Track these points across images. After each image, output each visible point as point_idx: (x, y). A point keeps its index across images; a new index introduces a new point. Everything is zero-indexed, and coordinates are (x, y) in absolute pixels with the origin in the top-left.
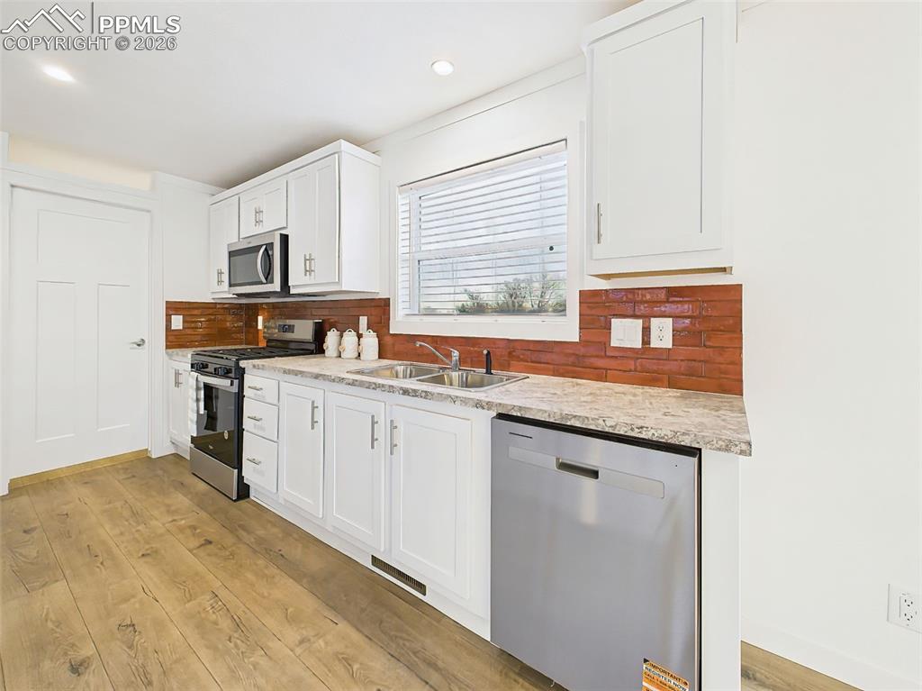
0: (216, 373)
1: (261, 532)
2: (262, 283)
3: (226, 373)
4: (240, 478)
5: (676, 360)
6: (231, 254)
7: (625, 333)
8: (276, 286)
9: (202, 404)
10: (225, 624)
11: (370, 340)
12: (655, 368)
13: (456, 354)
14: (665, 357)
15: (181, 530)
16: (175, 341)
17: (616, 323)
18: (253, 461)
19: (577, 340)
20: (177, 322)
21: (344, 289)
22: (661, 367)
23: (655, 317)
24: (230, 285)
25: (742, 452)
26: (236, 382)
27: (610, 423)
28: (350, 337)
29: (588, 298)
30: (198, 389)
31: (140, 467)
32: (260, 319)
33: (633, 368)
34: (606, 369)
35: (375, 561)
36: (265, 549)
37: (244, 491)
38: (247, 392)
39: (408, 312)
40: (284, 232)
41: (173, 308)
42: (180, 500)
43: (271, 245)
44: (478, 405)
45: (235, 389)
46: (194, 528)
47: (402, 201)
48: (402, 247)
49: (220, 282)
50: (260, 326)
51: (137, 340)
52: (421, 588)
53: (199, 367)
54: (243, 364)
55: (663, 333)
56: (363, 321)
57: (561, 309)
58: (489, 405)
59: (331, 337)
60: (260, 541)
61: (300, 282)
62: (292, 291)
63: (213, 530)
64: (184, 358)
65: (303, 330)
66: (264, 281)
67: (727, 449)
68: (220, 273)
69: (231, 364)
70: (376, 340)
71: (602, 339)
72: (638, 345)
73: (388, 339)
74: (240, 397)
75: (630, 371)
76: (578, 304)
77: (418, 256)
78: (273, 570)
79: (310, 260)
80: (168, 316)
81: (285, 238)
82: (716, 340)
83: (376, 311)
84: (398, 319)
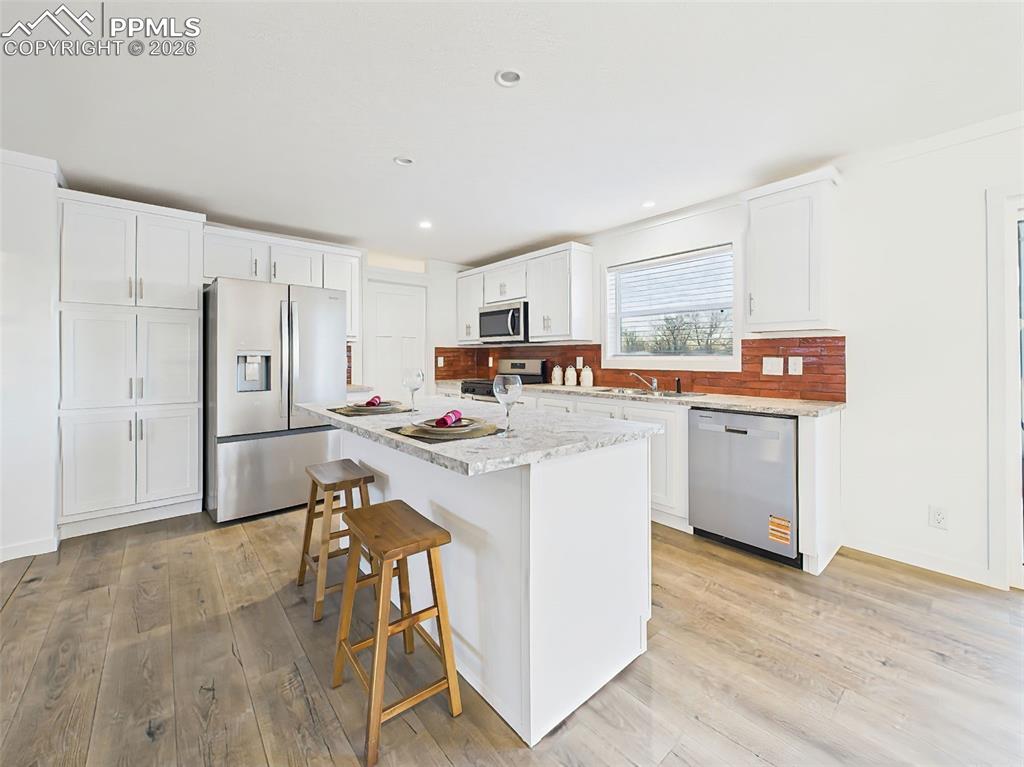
2: (509, 335)
5: (806, 382)
6: (482, 315)
7: (772, 366)
8: (521, 337)
11: (587, 374)
13: (654, 381)
14: (799, 381)
16: (441, 375)
17: (767, 360)
19: (740, 370)
20: (441, 362)
23: (792, 356)
24: (481, 336)
25: (814, 416)
27: (753, 407)
28: (571, 371)
29: (747, 344)
32: (491, 359)
33: (778, 388)
34: (760, 389)
40: (526, 300)
41: (439, 352)
43: (518, 309)
44: (678, 403)
47: (610, 277)
48: (610, 310)
50: (491, 365)
55: (796, 366)
56: (580, 361)
57: (729, 352)
58: (687, 403)
59: (557, 372)
61: (537, 334)
62: (530, 340)
65: (534, 366)
66: (511, 333)
67: (807, 415)
70: (592, 373)
71: (757, 370)
72: (781, 374)
73: (599, 373)
75: (775, 390)
76: (741, 348)
79: (549, 319)
80: (436, 358)
81: (526, 305)
82: (829, 369)
83: (590, 354)
84: (608, 358)
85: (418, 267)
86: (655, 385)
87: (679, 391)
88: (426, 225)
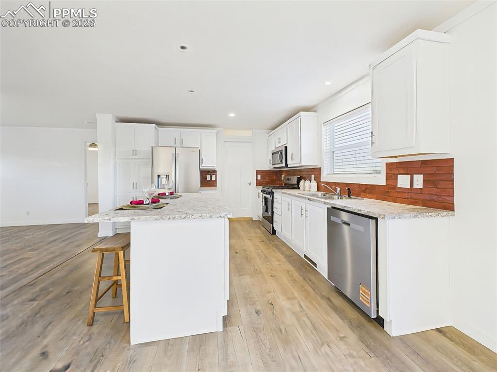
0: (266, 194)
1: (276, 243)
3: (269, 193)
4: (273, 227)
5: (424, 194)
6: (273, 154)
7: (403, 181)
8: (284, 165)
9: (264, 203)
10: (263, 256)
11: (314, 184)
12: (416, 197)
13: (338, 189)
14: (420, 192)
15: (258, 237)
17: (400, 177)
18: (276, 222)
19: (385, 184)
20: (259, 177)
21: (302, 165)
22: (418, 197)
23: (415, 174)
24: (272, 165)
26: (272, 196)
28: (307, 182)
29: (389, 166)
30: (263, 198)
31: (250, 221)
32: (283, 176)
33: (407, 197)
34: (396, 197)
35: (305, 256)
36: (276, 246)
37: (274, 232)
38: (274, 200)
39: (327, 173)
40: (285, 145)
41: (258, 172)
42: (258, 231)
43: (283, 150)
44: (325, 203)
45: (271, 198)
46: (260, 237)
49: (270, 163)
50: (283, 179)
51: (249, 183)
52: (315, 265)
53: (263, 191)
54: (273, 190)
55: (419, 181)
56: (313, 176)
59: (302, 183)
60: (275, 244)
61: (290, 163)
62: (289, 166)
63: (264, 239)
64: (260, 188)
65: (294, 180)
66: (280, 163)
68: (270, 160)
69: (270, 190)
70: (316, 184)
71: (394, 184)
72: (409, 187)
73: (320, 184)
74: (273, 201)
75: (406, 198)
76: (385, 169)
77: (333, 150)
78: (277, 251)
79: (293, 155)
80: (257, 175)
81: (286, 148)
82: (442, 185)
83: (317, 173)
84: (323, 176)
85: (248, 133)
86: (338, 191)
87: (349, 196)
88: (232, 115)
